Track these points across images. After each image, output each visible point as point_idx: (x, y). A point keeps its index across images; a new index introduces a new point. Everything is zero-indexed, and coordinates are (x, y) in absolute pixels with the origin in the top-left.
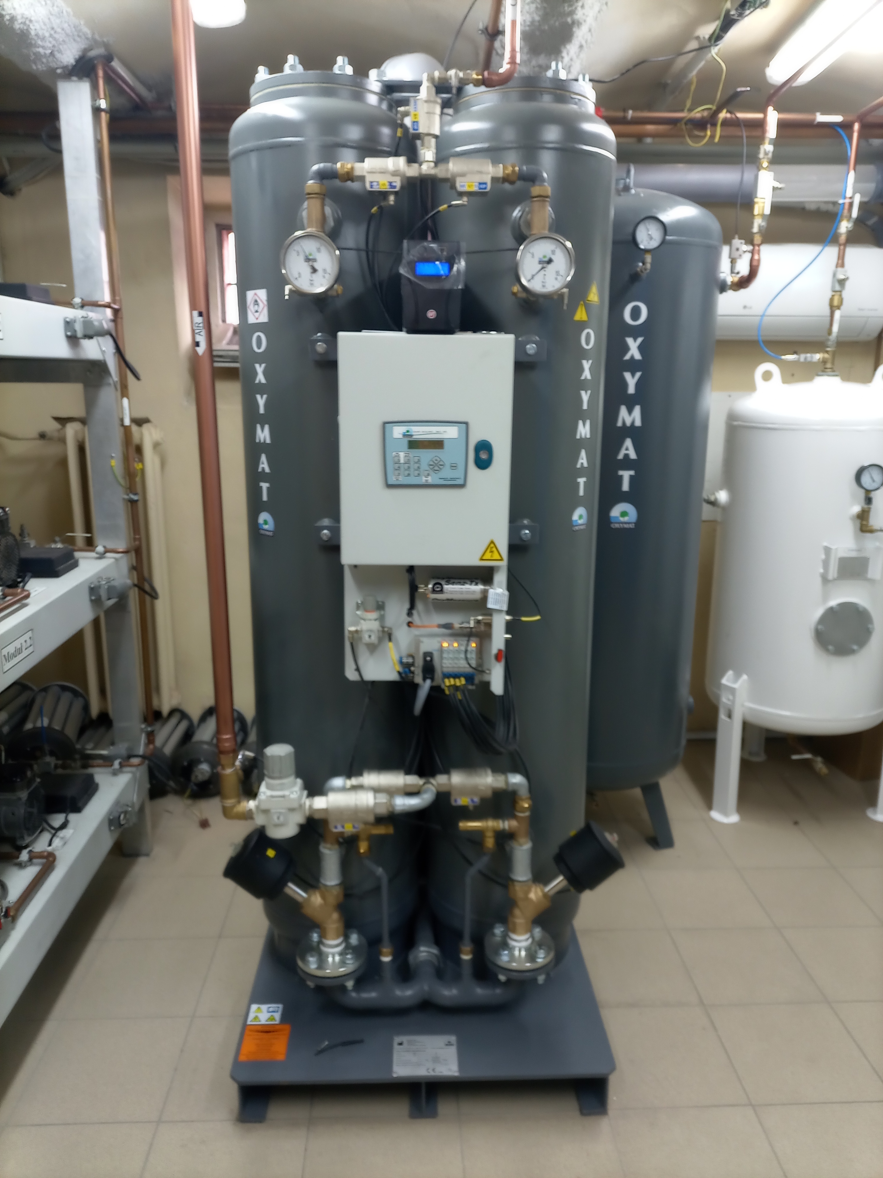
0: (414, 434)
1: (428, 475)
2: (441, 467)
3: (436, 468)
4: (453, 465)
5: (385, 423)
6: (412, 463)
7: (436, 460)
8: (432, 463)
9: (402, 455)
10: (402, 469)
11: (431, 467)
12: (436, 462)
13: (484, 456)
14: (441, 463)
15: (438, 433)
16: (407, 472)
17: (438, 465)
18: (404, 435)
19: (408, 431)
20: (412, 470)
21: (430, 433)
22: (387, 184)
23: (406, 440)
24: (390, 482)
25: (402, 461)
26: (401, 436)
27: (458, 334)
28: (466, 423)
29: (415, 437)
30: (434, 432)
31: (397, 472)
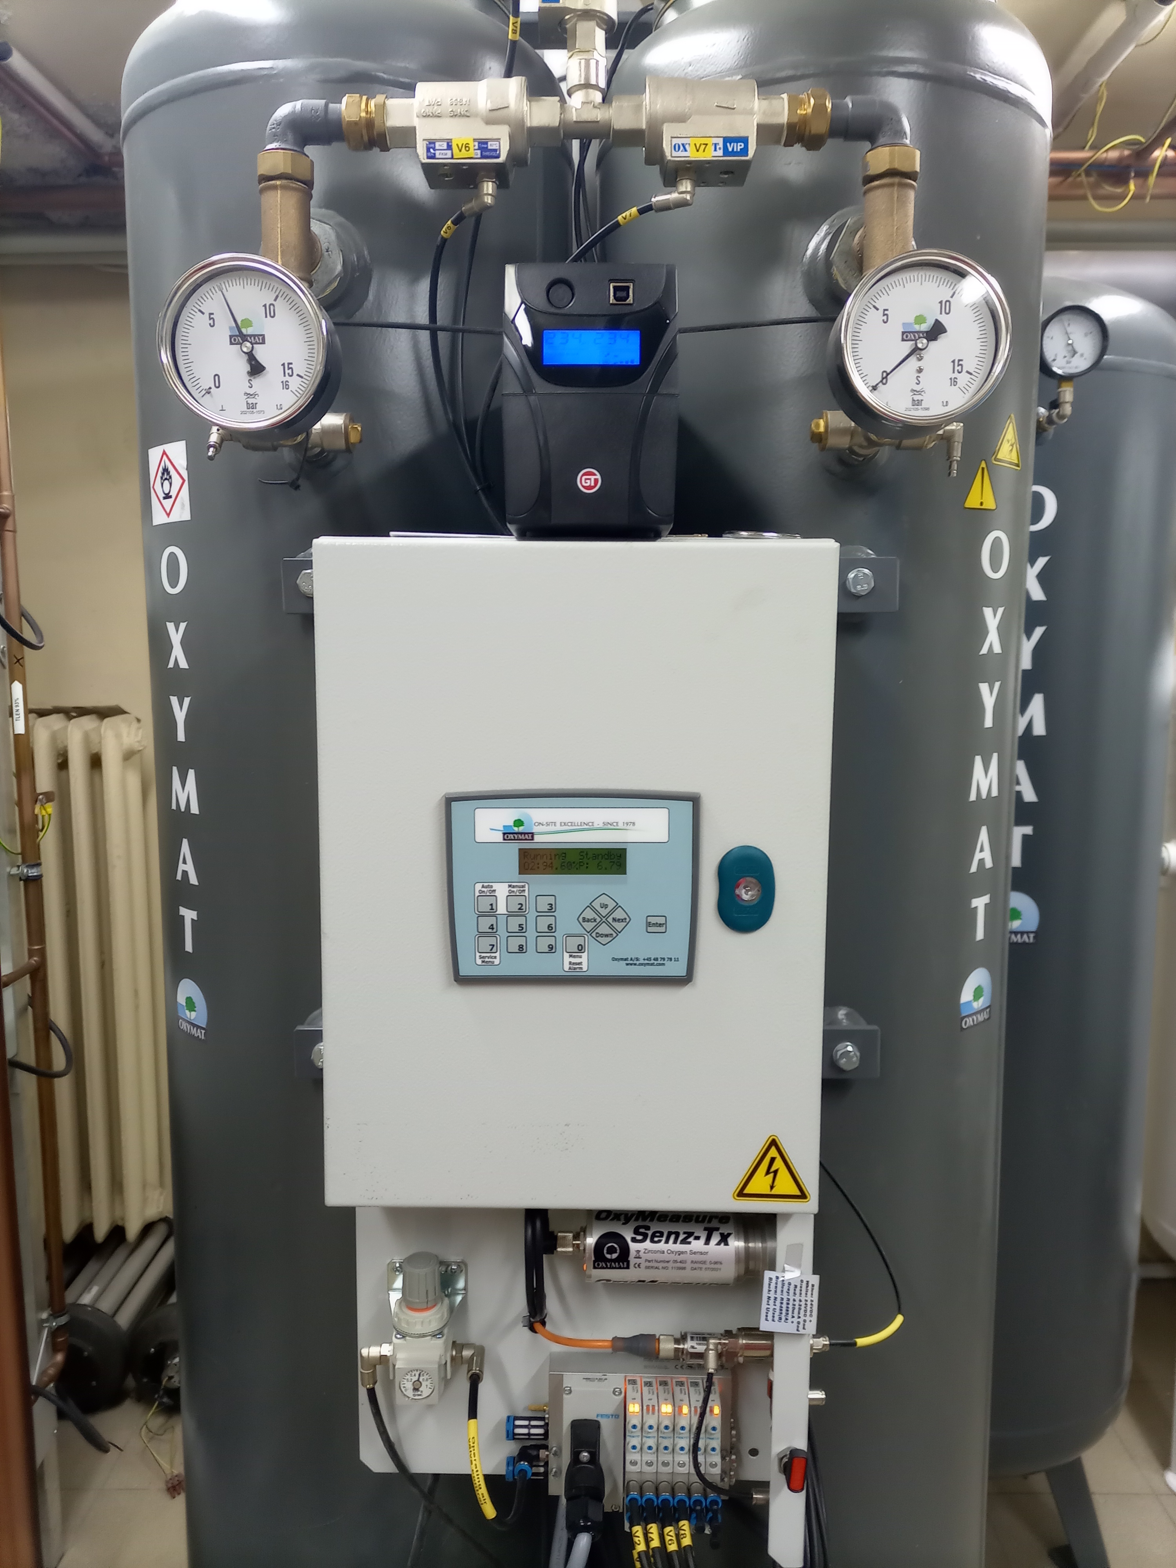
0: (535, 829)
1: (581, 949)
2: (619, 926)
3: (604, 929)
4: (653, 920)
5: (450, 801)
6: (532, 915)
7: (605, 906)
8: (589, 914)
9: (502, 891)
10: (502, 932)
11: (589, 926)
12: (604, 912)
13: (747, 894)
14: (619, 914)
15: (608, 826)
16: (514, 943)
17: (610, 920)
18: (508, 835)
19: (519, 823)
20: (531, 933)
21: (589, 827)
22: (474, 146)
23: (514, 848)
24: (465, 970)
25: (502, 909)
26: (499, 837)
27: (668, 541)
28: (695, 800)
29: (542, 839)
30: (599, 823)
31: (486, 942)
